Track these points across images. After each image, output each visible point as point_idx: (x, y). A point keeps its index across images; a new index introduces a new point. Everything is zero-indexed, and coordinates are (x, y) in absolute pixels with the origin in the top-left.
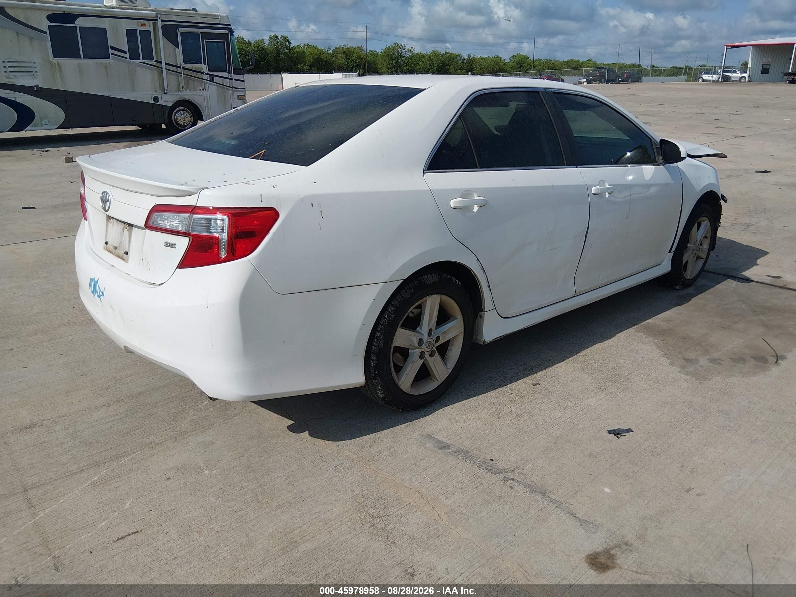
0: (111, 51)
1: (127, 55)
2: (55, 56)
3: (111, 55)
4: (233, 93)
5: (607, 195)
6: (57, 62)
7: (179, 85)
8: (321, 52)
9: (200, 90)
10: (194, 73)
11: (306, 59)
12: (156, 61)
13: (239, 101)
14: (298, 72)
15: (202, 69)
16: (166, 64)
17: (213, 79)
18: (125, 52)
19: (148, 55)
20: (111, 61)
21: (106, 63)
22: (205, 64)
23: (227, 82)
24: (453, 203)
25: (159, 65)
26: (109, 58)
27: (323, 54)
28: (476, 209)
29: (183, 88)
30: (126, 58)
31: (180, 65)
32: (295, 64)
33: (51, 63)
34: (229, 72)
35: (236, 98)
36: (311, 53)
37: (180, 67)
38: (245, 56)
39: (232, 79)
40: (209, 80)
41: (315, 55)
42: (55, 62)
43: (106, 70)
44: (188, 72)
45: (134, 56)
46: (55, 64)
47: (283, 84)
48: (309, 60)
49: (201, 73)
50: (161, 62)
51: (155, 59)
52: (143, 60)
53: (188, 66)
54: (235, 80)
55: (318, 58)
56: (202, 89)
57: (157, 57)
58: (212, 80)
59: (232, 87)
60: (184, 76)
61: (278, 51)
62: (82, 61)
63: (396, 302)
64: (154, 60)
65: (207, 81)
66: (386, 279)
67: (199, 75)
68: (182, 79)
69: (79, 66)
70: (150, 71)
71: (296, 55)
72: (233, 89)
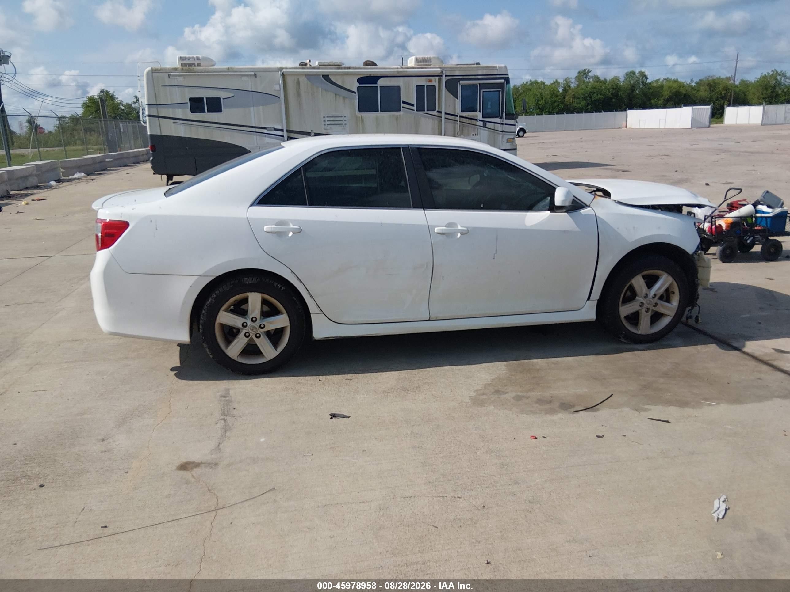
0: (402, 105)
1: (415, 108)
2: (360, 111)
3: (402, 108)
4: (503, 137)
5: (459, 235)
6: (361, 116)
7: (455, 131)
8: (682, 85)
9: (473, 135)
10: (470, 120)
11: (663, 93)
12: (438, 112)
13: (508, 143)
14: (651, 107)
15: (477, 116)
16: (446, 113)
17: (486, 125)
18: (413, 105)
19: (432, 107)
20: (401, 113)
21: (397, 116)
22: (480, 111)
23: (499, 127)
24: (266, 228)
25: (439, 115)
26: (400, 110)
27: (683, 87)
28: (291, 234)
29: (458, 134)
30: (413, 110)
31: (458, 114)
32: (650, 99)
33: (356, 116)
34: (501, 118)
35: (506, 141)
36: (670, 87)
37: (457, 116)
38: (597, 95)
39: (503, 124)
40: (482, 125)
41: (673, 88)
42: (360, 116)
43: (397, 121)
44: (464, 120)
45: (420, 108)
46: (359, 117)
47: (626, 121)
48: (666, 94)
49: (476, 120)
50: (441, 112)
51: (437, 109)
52: (427, 111)
53: (465, 114)
54: (506, 124)
55: (676, 92)
56: (474, 135)
57: (439, 108)
58: (484, 126)
59: (503, 131)
60: (460, 124)
61: (633, 88)
62: (380, 114)
63: (218, 292)
64: (436, 111)
65: (480, 127)
66: (201, 273)
67: (474, 122)
68: (458, 126)
69: (377, 118)
70: (431, 120)
71: (651, 91)
72: (504, 133)
